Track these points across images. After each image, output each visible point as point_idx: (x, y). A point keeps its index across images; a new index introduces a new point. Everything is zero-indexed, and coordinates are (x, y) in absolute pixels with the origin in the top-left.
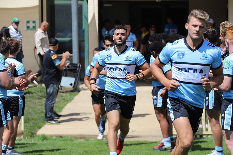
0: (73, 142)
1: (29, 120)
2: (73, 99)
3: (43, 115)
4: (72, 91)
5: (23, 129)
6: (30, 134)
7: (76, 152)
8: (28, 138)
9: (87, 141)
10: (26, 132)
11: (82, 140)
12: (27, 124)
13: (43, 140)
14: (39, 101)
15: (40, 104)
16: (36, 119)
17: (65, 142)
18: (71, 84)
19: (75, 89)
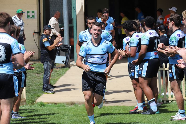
0: (65, 108)
1: (30, 90)
2: (65, 73)
3: (41, 86)
4: (64, 67)
5: (25, 98)
6: (31, 102)
7: (68, 115)
8: (29, 105)
9: (76, 107)
10: (28, 100)
11: (72, 106)
12: (29, 94)
13: (41, 106)
14: (38, 75)
15: (39, 78)
16: (36, 90)
17: (59, 108)
18: (63, 62)
19: (67, 66)
